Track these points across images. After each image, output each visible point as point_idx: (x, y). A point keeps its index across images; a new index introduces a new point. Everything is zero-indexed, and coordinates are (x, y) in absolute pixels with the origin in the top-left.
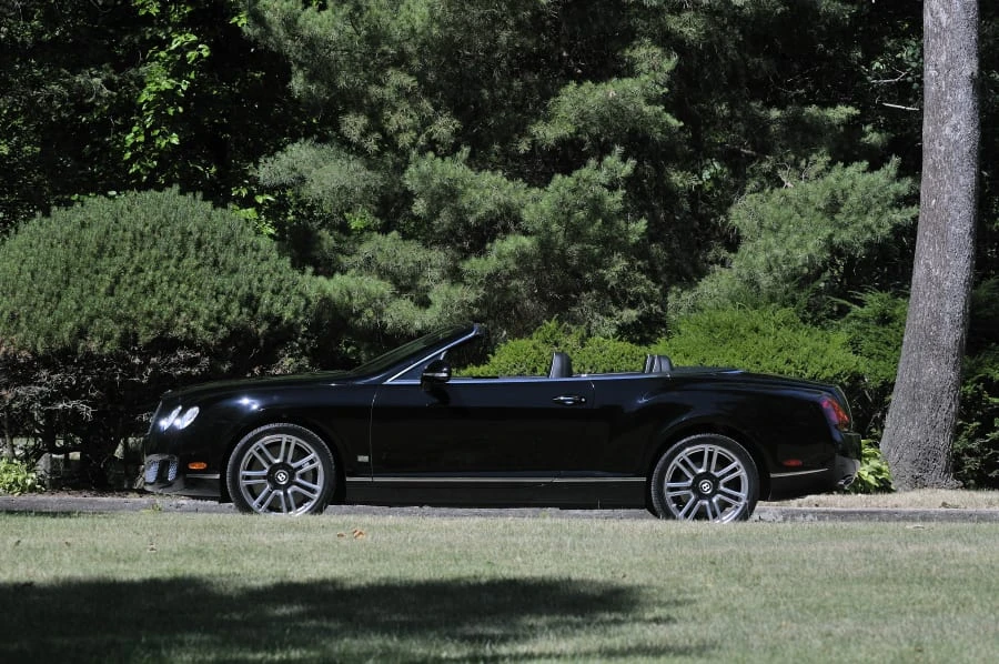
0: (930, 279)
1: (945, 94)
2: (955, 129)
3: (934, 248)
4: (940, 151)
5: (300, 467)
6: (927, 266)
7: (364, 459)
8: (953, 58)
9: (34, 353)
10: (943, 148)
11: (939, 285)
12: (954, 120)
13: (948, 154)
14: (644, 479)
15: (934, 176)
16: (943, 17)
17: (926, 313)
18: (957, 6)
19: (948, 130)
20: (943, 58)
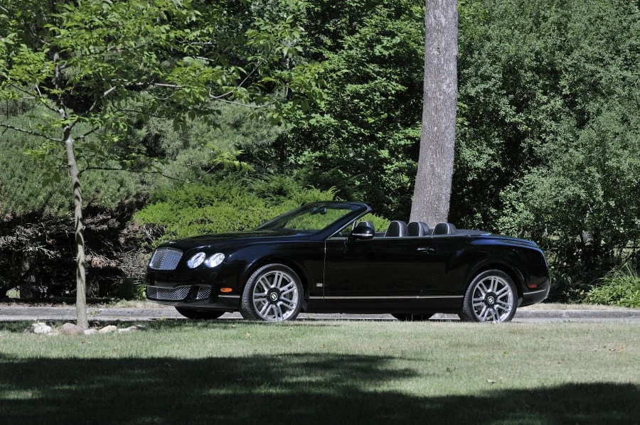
0: (434, 174)
1: (443, 65)
2: (448, 86)
3: (436, 155)
4: (440, 99)
5: (284, 291)
6: (432, 166)
7: (320, 285)
8: (448, 44)
9: (14, 215)
10: (442, 97)
11: (440, 177)
12: (448, 81)
13: (445, 101)
15: (436, 113)
16: (443, 20)
17: (432, 194)
18: (451, 14)
19: (445, 87)
20: (443, 44)
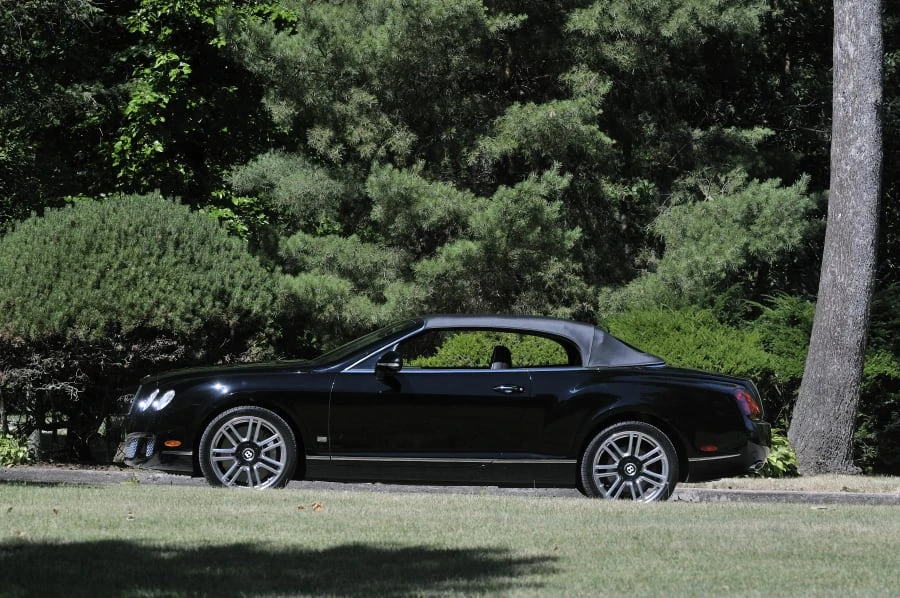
0: (835, 286)
1: (851, 119)
2: (860, 150)
3: (840, 257)
4: (846, 170)
5: (265, 446)
6: (833, 273)
7: (323, 439)
8: (859, 86)
9: (27, 339)
10: (848, 168)
11: (843, 290)
12: (859, 142)
13: (853, 173)
14: (575, 462)
15: (841, 193)
16: (851, 49)
17: (831, 316)
18: (864, 40)
19: (853, 152)
20: (851, 86)
